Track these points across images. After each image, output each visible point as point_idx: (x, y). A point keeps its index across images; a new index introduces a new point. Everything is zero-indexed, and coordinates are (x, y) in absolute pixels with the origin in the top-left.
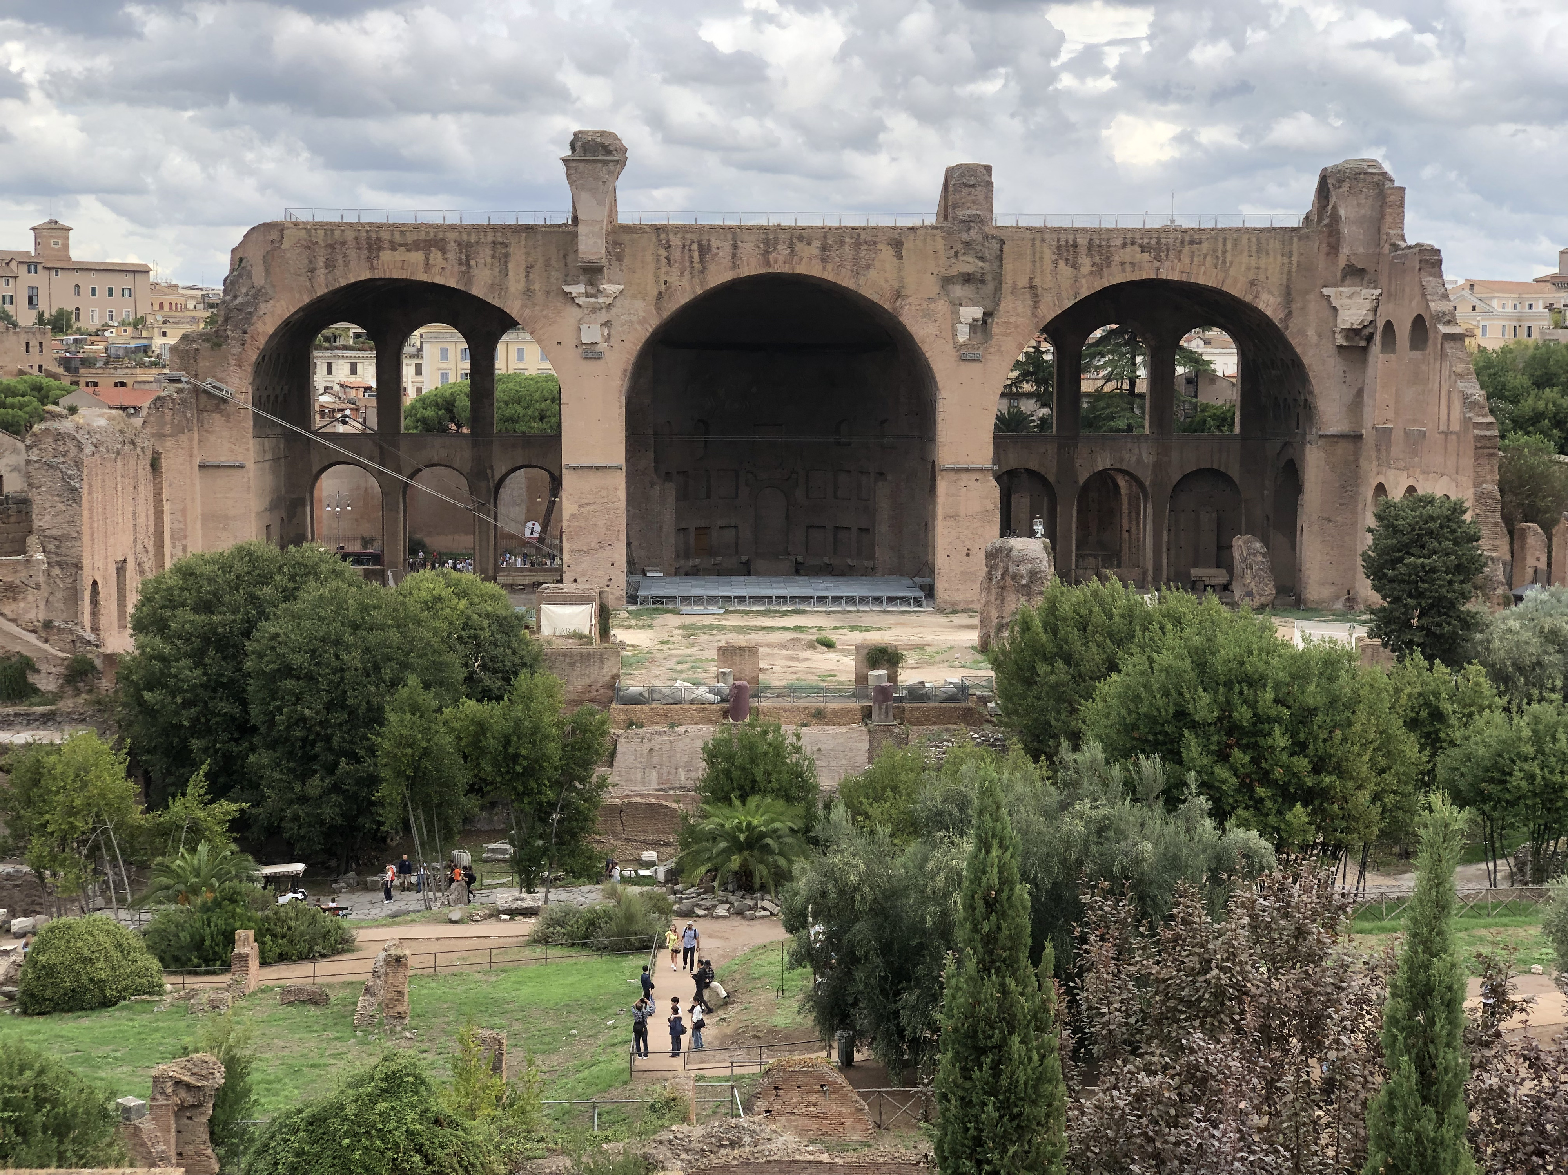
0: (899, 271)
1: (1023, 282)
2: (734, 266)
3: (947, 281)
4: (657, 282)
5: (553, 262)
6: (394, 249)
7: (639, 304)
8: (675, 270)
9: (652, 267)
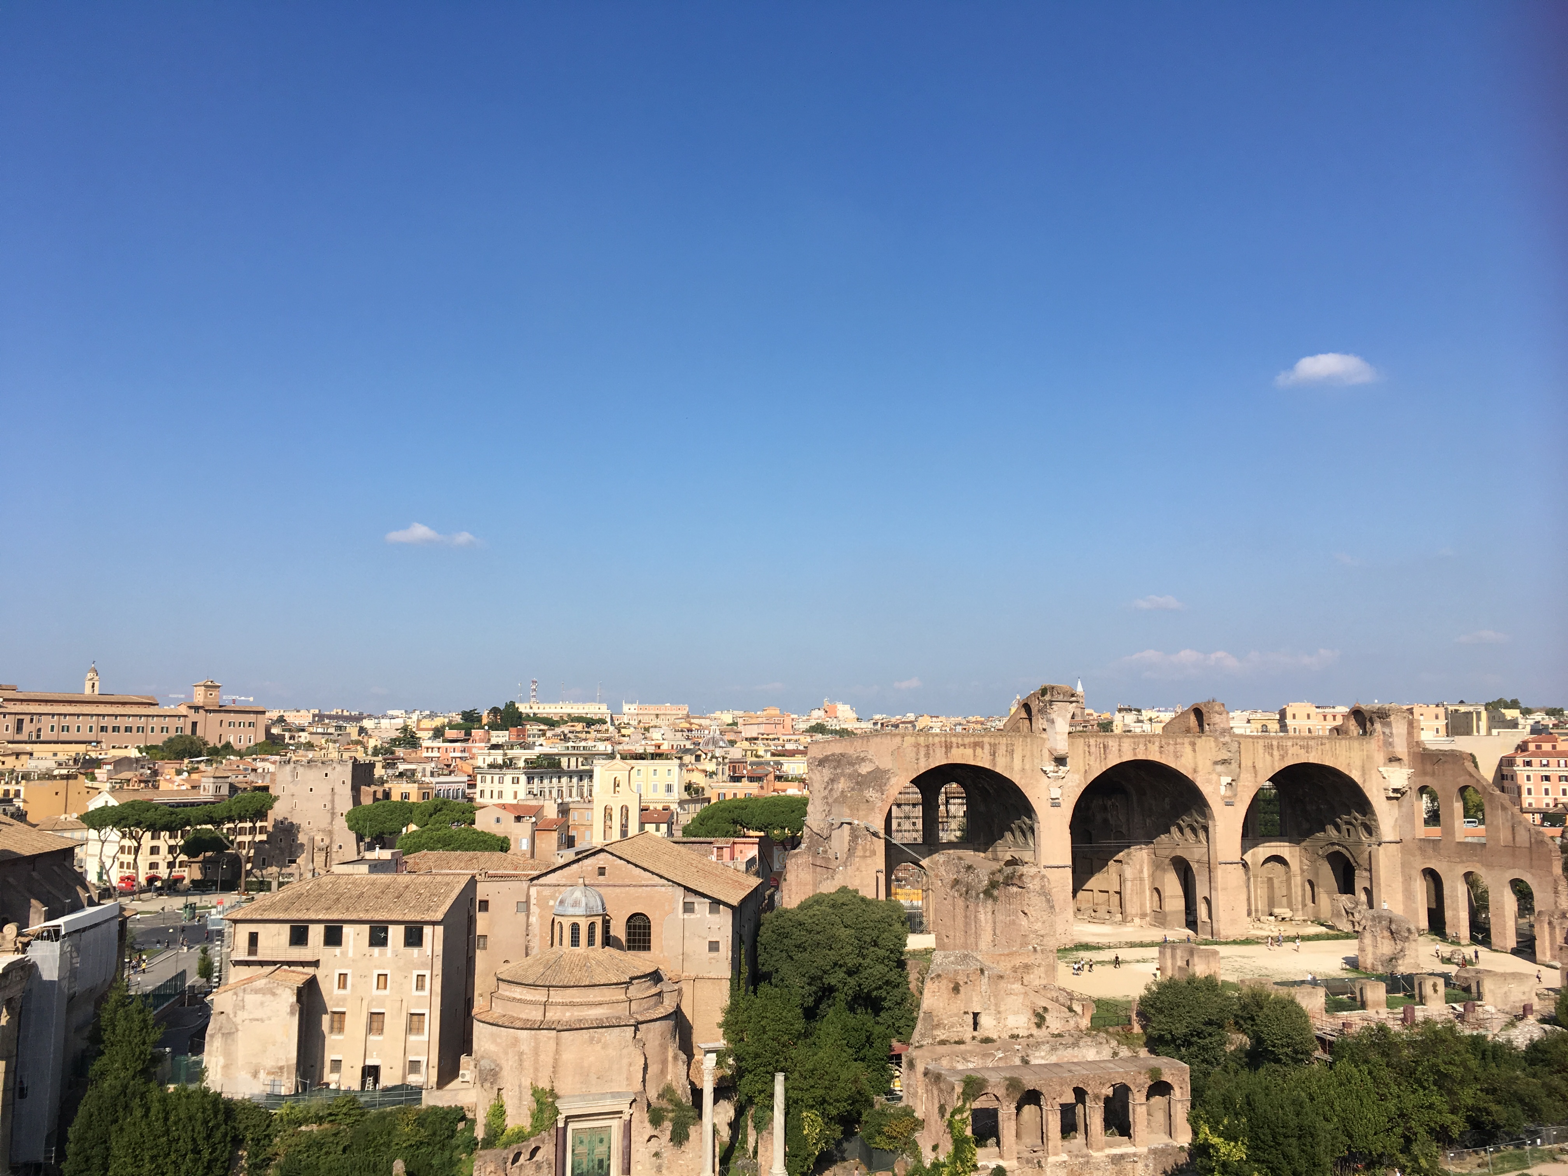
0: (1195, 758)
1: (1250, 764)
2: (1120, 756)
3: (1216, 763)
4: (1085, 765)
5: (1035, 753)
6: (958, 747)
7: (1077, 777)
8: (1093, 758)
9: (1082, 755)
